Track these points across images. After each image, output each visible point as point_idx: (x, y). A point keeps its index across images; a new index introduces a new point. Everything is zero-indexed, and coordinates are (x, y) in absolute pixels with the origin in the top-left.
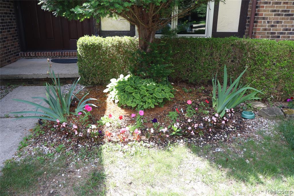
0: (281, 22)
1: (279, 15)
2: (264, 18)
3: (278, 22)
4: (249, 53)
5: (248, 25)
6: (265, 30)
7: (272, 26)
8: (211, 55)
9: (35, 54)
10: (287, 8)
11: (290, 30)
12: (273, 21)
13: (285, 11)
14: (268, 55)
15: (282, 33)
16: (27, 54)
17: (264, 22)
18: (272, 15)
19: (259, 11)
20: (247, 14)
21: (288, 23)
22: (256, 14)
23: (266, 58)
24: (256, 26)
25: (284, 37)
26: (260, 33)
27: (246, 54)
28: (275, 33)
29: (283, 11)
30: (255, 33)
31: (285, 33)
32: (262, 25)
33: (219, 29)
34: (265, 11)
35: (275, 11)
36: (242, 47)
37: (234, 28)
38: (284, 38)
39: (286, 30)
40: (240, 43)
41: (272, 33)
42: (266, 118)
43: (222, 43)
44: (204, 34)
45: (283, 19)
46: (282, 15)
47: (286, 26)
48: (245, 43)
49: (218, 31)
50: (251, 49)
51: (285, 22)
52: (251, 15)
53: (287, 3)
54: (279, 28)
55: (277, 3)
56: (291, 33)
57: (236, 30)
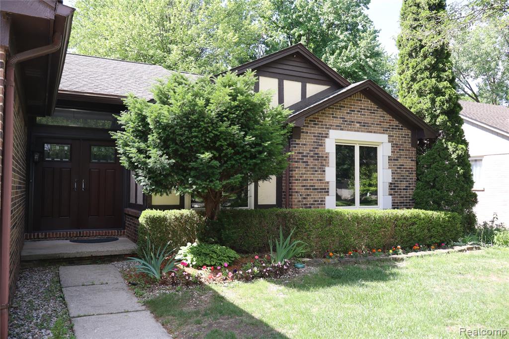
0: (311, 195)
1: (308, 189)
2: (297, 192)
3: (308, 195)
4: (291, 220)
5: (284, 198)
6: (299, 201)
7: (304, 198)
8: (260, 223)
9: (46, 235)
10: (313, 184)
11: (318, 201)
12: (304, 194)
13: (312, 186)
14: (306, 220)
15: (312, 204)
16: (34, 236)
17: (298, 195)
18: (302, 189)
19: (292, 186)
20: (282, 189)
21: (316, 195)
22: (290, 189)
23: (305, 222)
24: (292, 198)
25: (315, 207)
26: (295, 205)
27: (289, 221)
28: (307, 204)
29: (310, 186)
30: (292, 205)
31: (315, 204)
32: (296, 198)
33: (260, 202)
34: (297, 186)
35: (304, 186)
36: (285, 217)
37: (273, 201)
39: (316, 201)
40: (282, 212)
41: (305, 204)
42: (312, 266)
43: (268, 213)
44: (247, 206)
45: (311, 192)
46: (310, 189)
47: (315, 198)
48: (287, 212)
49: (259, 204)
50: (292, 216)
51: (313, 195)
52: (286, 189)
53: (312, 180)
54: (310, 200)
55: (305, 180)
56: (319, 204)
57: (275, 203)
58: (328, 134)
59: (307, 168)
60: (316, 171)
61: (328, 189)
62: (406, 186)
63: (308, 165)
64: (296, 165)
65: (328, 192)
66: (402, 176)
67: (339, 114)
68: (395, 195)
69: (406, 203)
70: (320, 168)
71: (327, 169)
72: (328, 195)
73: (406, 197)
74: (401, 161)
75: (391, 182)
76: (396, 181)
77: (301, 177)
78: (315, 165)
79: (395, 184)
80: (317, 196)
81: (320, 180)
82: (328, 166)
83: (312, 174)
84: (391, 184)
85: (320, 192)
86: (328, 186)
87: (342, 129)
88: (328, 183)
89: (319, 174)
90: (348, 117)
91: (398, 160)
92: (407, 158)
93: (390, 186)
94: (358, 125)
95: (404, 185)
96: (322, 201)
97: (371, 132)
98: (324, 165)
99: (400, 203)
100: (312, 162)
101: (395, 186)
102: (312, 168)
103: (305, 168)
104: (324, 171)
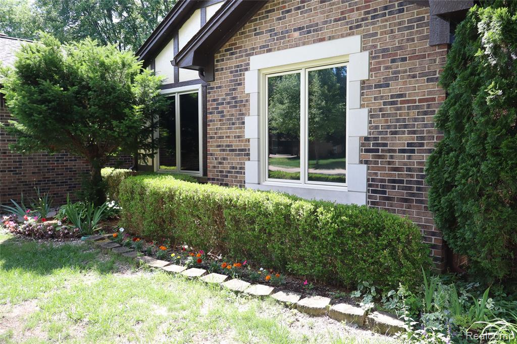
0: (227, 159)
1: (224, 150)
2: (212, 155)
3: (224, 159)
6: (214, 167)
7: (220, 163)
10: (230, 143)
11: (236, 168)
12: (220, 157)
13: (228, 146)
15: (229, 172)
17: (213, 159)
18: (217, 151)
25: (232, 177)
31: (232, 172)
34: (212, 146)
35: (219, 146)
38: (232, 178)
39: (233, 168)
41: (221, 172)
45: (228, 155)
46: (227, 150)
47: (232, 163)
51: (231, 159)
53: (228, 137)
54: (226, 166)
55: (220, 137)
56: (238, 173)
58: (248, 64)
59: (222, 120)
60: (233, 124)
61: (249, 150)
62: (409, 145)
63: (223, 116)
64: (210, 117)
65: (248, 155)
66: (398, 121)
67: (265, 26)
68: (376, 163)
69: (409, 182)
70: (238, 119)
71: (247, 119)
72: (249, 160)
73: (409, 170)
74: (396, 87)
75: (366, 134)
76: (380, 133)
77: (216, 133)
78: (232, 115)
79: (376, 139)
80: (234, 160)
81: (239, 137)
82: (249, 115)
83: (229, 128)
84: (366, 139)
85: (239, 155)
86: (249, 145)
87: (269, 51)
88: (248, 140)
89: (237, 128)
90: (279, 27)
91: (388, 85)
93: (362, 145)
94: (296, 34)
95: (403, 139)
96: (241, 168)
97: (322, 40)
98: (243, 114)
99: (390, 181)
100: (228, 112)
101: (378, 145)
102: (229, 120)
103: (220, 120)
104: (243, 123)
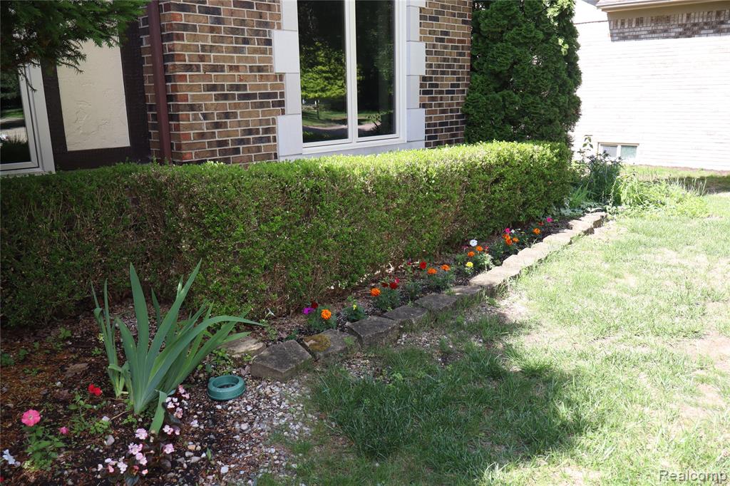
0: (235, 115)
1: (225, 97)
2: (192, 108)
3: (227, 115)
4: (181, 207)
5: (154, 127)
6: (202, 135)
7: (217, 125)
8: (70, 223)
10: (241, 80)
11: (257, 131)
12: (215, 112)
13: (238, 87)
14: (234, 208)
15: (241, 142)
17: (196, 117)
18: (208, 98)
19: (175, 88)
20: (145, 98)
21: (250, 114)
22: (170, 98)
23: (233, 217)
24: (177, 127)
25: (249, 150)
26: (190, 146)
27: (173, 209)
28: (225, 143)
29: (232, 87)
30: (179, 147)
31: (248, 141)
32: (191, 126)
33: (75, 142)
34: (191, 88)
35: (213, 88)
36: (157, 191)
37: (119, 136)
38: (249, 152)
39: (250, 132)
40: (146, 180)
41: (220, 143)
42: (274, 380)
43: (94, 187)
44: (28, 159)
45: (236, 106)
46: (233, 97)
47: (247, 123)
48: (163, 179)
49: (70, 148)
50: (184, 195)
51: (243, 115)
52: (156, 98)
53: (237, 68)
54: (234, 130)
55: (215, 68)
56: (261, 140)
57: (125, 142)
59: (218, 30)
60: (246, 41)
61: (282, 95)
62: (453, 86)
63: (219, 21)
64: (183, 18)
65: (282, 104)
66: (445, 60)
68: (430, 106)
69: (452, 123)
70: (257, 33)
71: (276, 35)
72: (283, 113)
73: (452, 111)
74: (443, 23)
75: (424, 74)
76: (434, 72)
77: (202, 58)
78: (243, 22)
79: (431, 79)
80: (253, 116)
81: (260, 69)
82: (279, 28)
83: (236, 50)
84: (424, 79)
85: (262, 105)
86: (282, 86)
88: (281, 76)
89: (255, 51)
91: (436, 19)
92: (454, 15)
93: (422, 86)
95: (447, 81)
96: (266, 131)
98: (266, 24)
99: (441, 124)
100: (232, 13)
101: (431, 86)
102: (233, 31)
103: (212, 30)
104: (269, 42)
